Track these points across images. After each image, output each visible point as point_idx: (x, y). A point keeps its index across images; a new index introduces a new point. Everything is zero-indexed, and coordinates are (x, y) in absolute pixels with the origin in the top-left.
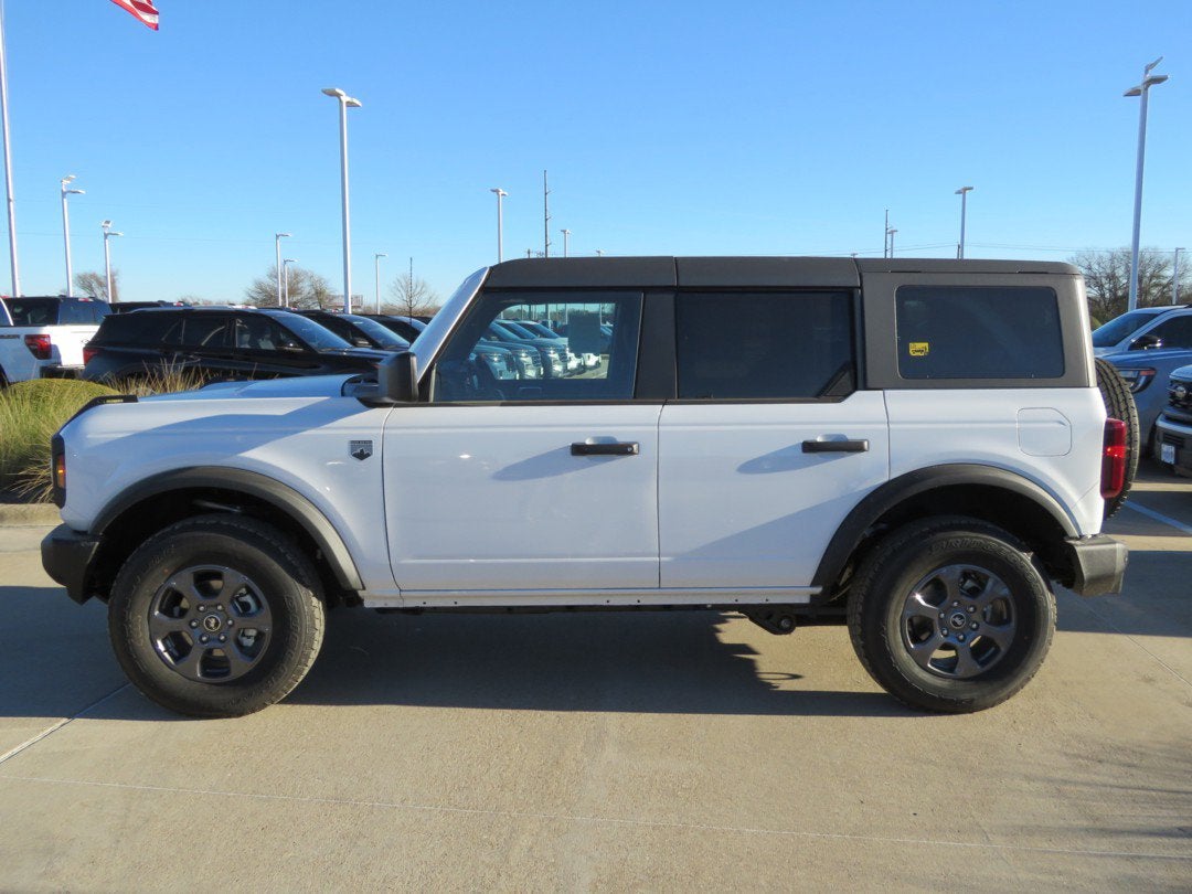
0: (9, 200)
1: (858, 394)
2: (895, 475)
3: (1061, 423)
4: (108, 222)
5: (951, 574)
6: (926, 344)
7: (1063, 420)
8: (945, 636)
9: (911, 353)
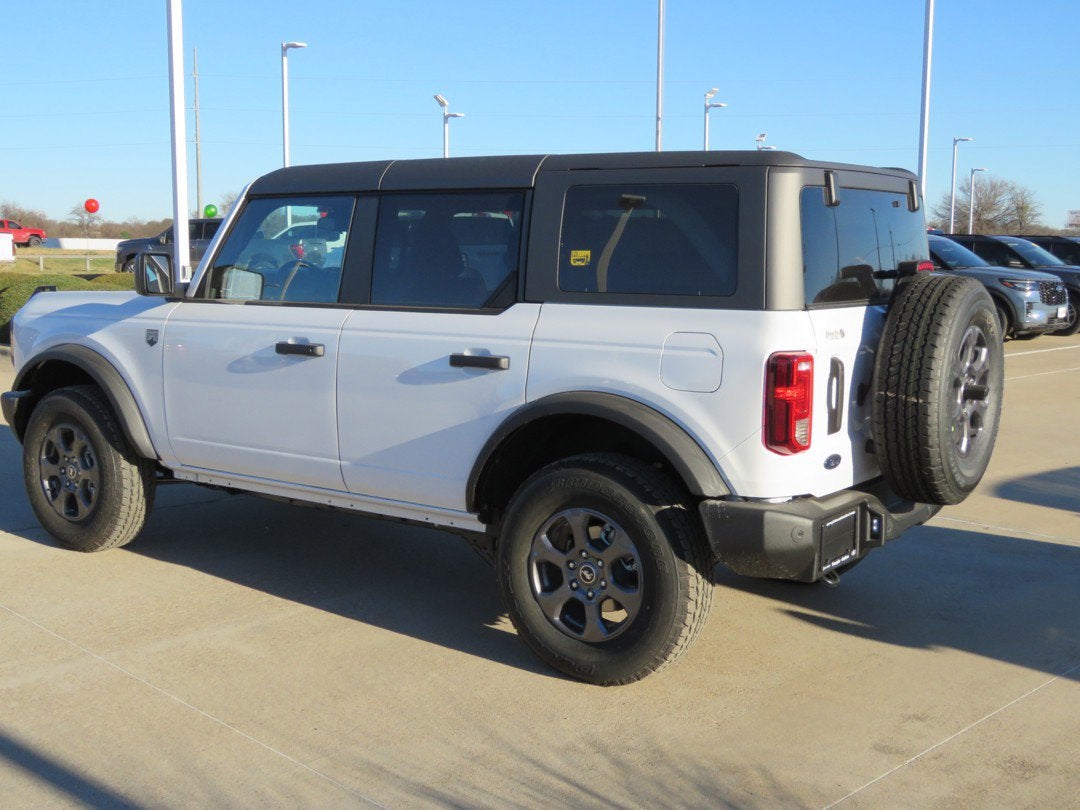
0: (658, 119)
1: (518, 306)
2: (532, 398)
3: (713, 353)
4: (763, 135)
5: (576, 518)
6: (588, 253)
7: (718, 350)
8: (573, 589)
9: (572, 262)
